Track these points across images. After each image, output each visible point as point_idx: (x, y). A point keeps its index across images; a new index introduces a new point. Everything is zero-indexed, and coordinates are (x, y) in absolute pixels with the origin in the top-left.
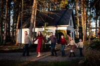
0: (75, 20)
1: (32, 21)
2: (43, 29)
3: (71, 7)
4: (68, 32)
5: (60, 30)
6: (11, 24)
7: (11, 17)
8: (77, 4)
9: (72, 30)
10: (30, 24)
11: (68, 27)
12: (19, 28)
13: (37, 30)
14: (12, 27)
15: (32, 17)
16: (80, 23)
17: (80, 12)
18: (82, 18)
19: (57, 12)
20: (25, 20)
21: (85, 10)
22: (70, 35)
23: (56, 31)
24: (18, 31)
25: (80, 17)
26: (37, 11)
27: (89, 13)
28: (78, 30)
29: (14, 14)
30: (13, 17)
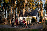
0: (39, 14)
1: (23, 15)
2: (27, 17)
3: (37, 9)
4: (37, 18)
5: (33, 18)
6: (16, 16)
7: (16, 13)
8: (39, 8)
9: (38, 17)
10: (23, 16)
11: (36, 16)
12: (19, 17)
13: (25, 18)
14: (17, 17)
15: (23, 13)
16: (41, 15)
17: (40, 11)
18: (41, 13)
19: (32, 11)
20: (21, 14)
21: (42, 10)
22: (37, 19)
23: (32, 18)
24: (19, 18)
25: (40, 13)
26: (25, 11)
27: (44, 11)
28: (40, 17)
29: (17, 12)
30: (17, 13)
